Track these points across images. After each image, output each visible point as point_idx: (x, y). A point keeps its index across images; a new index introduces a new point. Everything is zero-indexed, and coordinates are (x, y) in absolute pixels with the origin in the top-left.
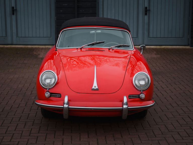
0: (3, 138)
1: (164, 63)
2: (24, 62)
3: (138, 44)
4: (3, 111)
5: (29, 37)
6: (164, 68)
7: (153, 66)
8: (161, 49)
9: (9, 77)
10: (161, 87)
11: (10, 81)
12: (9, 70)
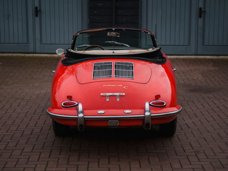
0: (36, 167)
1: (224, 77)
2: (51, 74)
3: (190, 54)
4: (32, 134)
5: (55, 44)
6: (224, 82)
7: (211, 81)
8: (218, 60)
9: (34, 92)
10: (224, 106)
11: (37, 98)
12: (34, 84)
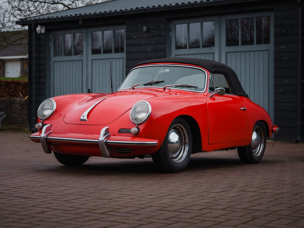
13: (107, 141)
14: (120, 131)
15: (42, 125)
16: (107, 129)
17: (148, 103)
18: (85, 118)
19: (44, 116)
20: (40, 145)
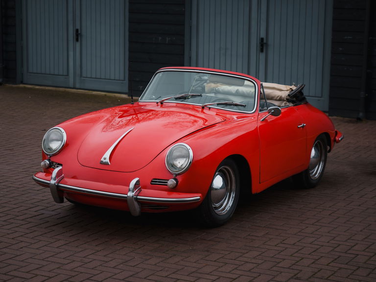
13: (138, 197)
14: (152, 181)
15: (48, 163)
16: (137, 182)
17: (189, 147)
18: (108, 160)
19: (50, 149)
20: (48, 190)
